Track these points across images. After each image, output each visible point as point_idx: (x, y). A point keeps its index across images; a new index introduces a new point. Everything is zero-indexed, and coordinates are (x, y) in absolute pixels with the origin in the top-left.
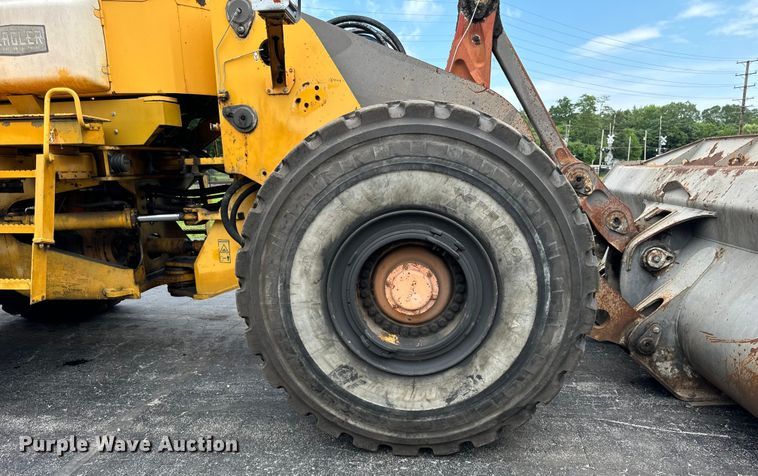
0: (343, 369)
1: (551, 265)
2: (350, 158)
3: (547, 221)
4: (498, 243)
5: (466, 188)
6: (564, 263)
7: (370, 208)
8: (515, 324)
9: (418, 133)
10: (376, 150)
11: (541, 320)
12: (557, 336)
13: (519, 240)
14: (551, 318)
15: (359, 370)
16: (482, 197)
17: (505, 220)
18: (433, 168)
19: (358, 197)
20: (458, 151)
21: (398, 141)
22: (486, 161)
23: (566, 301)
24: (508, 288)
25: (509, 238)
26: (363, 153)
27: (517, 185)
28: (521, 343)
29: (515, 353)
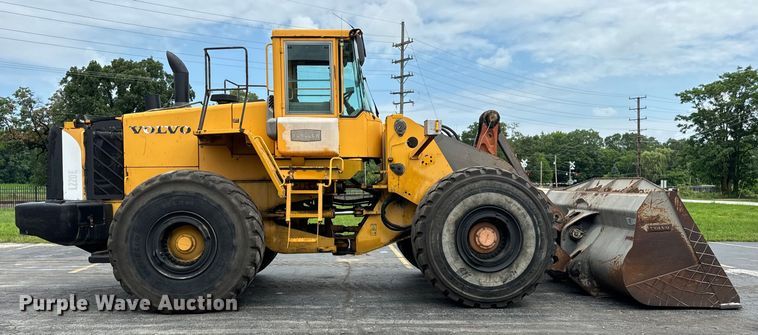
0: (461, 270)
1: (540, 227)
2: (467, 187)
3: (538, 211)
4: (521, 219)
5: (509, 199)
6: (544, 227)
7: (474, 205)
8: (528, 250)
9: (491, 179)
10: (477, 185)
11: (538, 249)
12: (544, 255)
13: (528, 218)
14: (541, 248)
15: (469, 270)
16: (514, 202)
17: (523, 211)
18: (497, 192)
19: (470, 201)
20: (506, 186)
21: (484, 182)
22: (515, 189)
23: (546, 241)
24: (525, 236)
25: (525, 217)
26: (472, 186)
27: (526, 198)
28: (531, 258)
29: (529, 262)
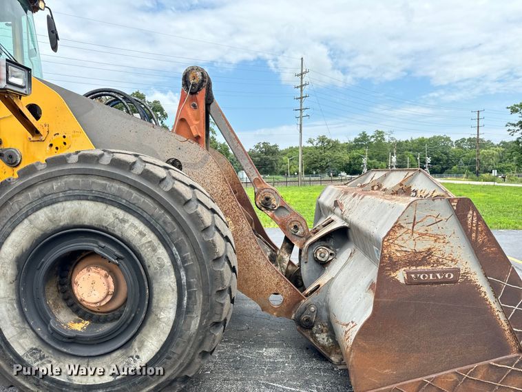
0: (33, 351)
1: (186, 270)
2: (37, 190)
3: (182, 237)
4: (146, 253)
5: (121, 214)
6: (196, 268)
7: (51, 227)
8: (163, 315)
9: (86, 174)
10: (55, 185)
11: (182, 312)
12: (195, 324)
13: (162, 251)
14: (189, 311)
15: (46, 352)
16: (132, 220)
17: (151, 237)
18: (96, 199)
19: (43, 220)
20: (114, 187)
21: (71, 179)
22: (135, 194)
23: (200, 297)
24: (156, 287)
25: (154, 250)
26: (46, 187)
27: (158, 211)
28: (168, 330)
29: (164, 338)
